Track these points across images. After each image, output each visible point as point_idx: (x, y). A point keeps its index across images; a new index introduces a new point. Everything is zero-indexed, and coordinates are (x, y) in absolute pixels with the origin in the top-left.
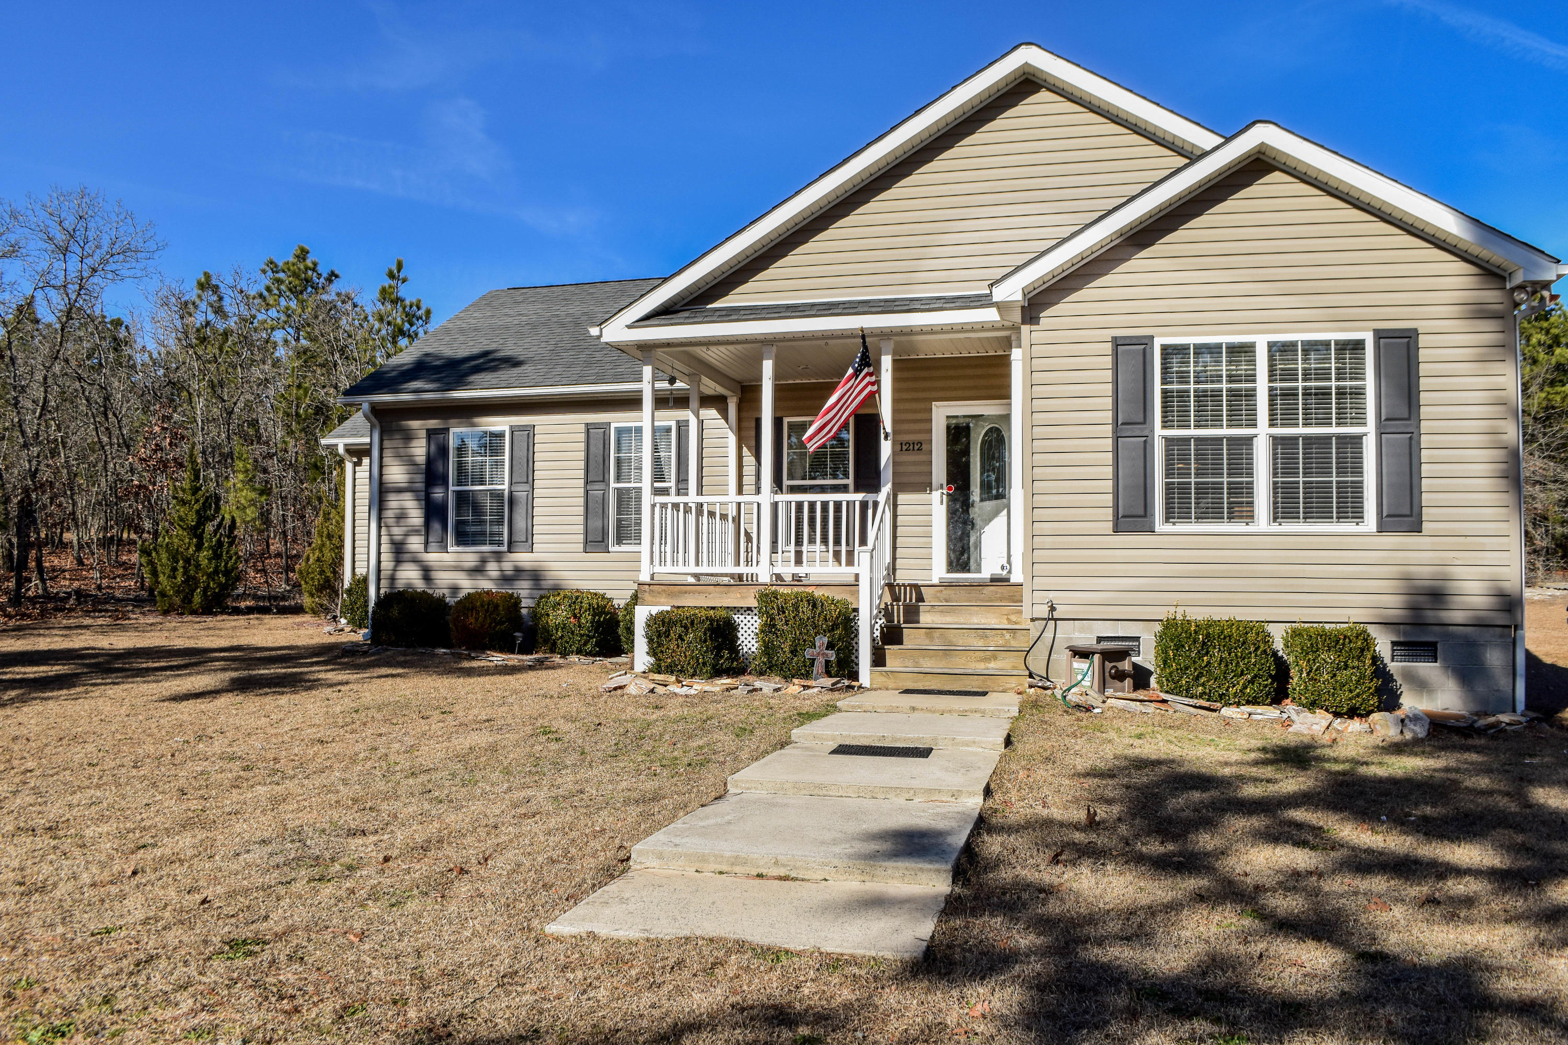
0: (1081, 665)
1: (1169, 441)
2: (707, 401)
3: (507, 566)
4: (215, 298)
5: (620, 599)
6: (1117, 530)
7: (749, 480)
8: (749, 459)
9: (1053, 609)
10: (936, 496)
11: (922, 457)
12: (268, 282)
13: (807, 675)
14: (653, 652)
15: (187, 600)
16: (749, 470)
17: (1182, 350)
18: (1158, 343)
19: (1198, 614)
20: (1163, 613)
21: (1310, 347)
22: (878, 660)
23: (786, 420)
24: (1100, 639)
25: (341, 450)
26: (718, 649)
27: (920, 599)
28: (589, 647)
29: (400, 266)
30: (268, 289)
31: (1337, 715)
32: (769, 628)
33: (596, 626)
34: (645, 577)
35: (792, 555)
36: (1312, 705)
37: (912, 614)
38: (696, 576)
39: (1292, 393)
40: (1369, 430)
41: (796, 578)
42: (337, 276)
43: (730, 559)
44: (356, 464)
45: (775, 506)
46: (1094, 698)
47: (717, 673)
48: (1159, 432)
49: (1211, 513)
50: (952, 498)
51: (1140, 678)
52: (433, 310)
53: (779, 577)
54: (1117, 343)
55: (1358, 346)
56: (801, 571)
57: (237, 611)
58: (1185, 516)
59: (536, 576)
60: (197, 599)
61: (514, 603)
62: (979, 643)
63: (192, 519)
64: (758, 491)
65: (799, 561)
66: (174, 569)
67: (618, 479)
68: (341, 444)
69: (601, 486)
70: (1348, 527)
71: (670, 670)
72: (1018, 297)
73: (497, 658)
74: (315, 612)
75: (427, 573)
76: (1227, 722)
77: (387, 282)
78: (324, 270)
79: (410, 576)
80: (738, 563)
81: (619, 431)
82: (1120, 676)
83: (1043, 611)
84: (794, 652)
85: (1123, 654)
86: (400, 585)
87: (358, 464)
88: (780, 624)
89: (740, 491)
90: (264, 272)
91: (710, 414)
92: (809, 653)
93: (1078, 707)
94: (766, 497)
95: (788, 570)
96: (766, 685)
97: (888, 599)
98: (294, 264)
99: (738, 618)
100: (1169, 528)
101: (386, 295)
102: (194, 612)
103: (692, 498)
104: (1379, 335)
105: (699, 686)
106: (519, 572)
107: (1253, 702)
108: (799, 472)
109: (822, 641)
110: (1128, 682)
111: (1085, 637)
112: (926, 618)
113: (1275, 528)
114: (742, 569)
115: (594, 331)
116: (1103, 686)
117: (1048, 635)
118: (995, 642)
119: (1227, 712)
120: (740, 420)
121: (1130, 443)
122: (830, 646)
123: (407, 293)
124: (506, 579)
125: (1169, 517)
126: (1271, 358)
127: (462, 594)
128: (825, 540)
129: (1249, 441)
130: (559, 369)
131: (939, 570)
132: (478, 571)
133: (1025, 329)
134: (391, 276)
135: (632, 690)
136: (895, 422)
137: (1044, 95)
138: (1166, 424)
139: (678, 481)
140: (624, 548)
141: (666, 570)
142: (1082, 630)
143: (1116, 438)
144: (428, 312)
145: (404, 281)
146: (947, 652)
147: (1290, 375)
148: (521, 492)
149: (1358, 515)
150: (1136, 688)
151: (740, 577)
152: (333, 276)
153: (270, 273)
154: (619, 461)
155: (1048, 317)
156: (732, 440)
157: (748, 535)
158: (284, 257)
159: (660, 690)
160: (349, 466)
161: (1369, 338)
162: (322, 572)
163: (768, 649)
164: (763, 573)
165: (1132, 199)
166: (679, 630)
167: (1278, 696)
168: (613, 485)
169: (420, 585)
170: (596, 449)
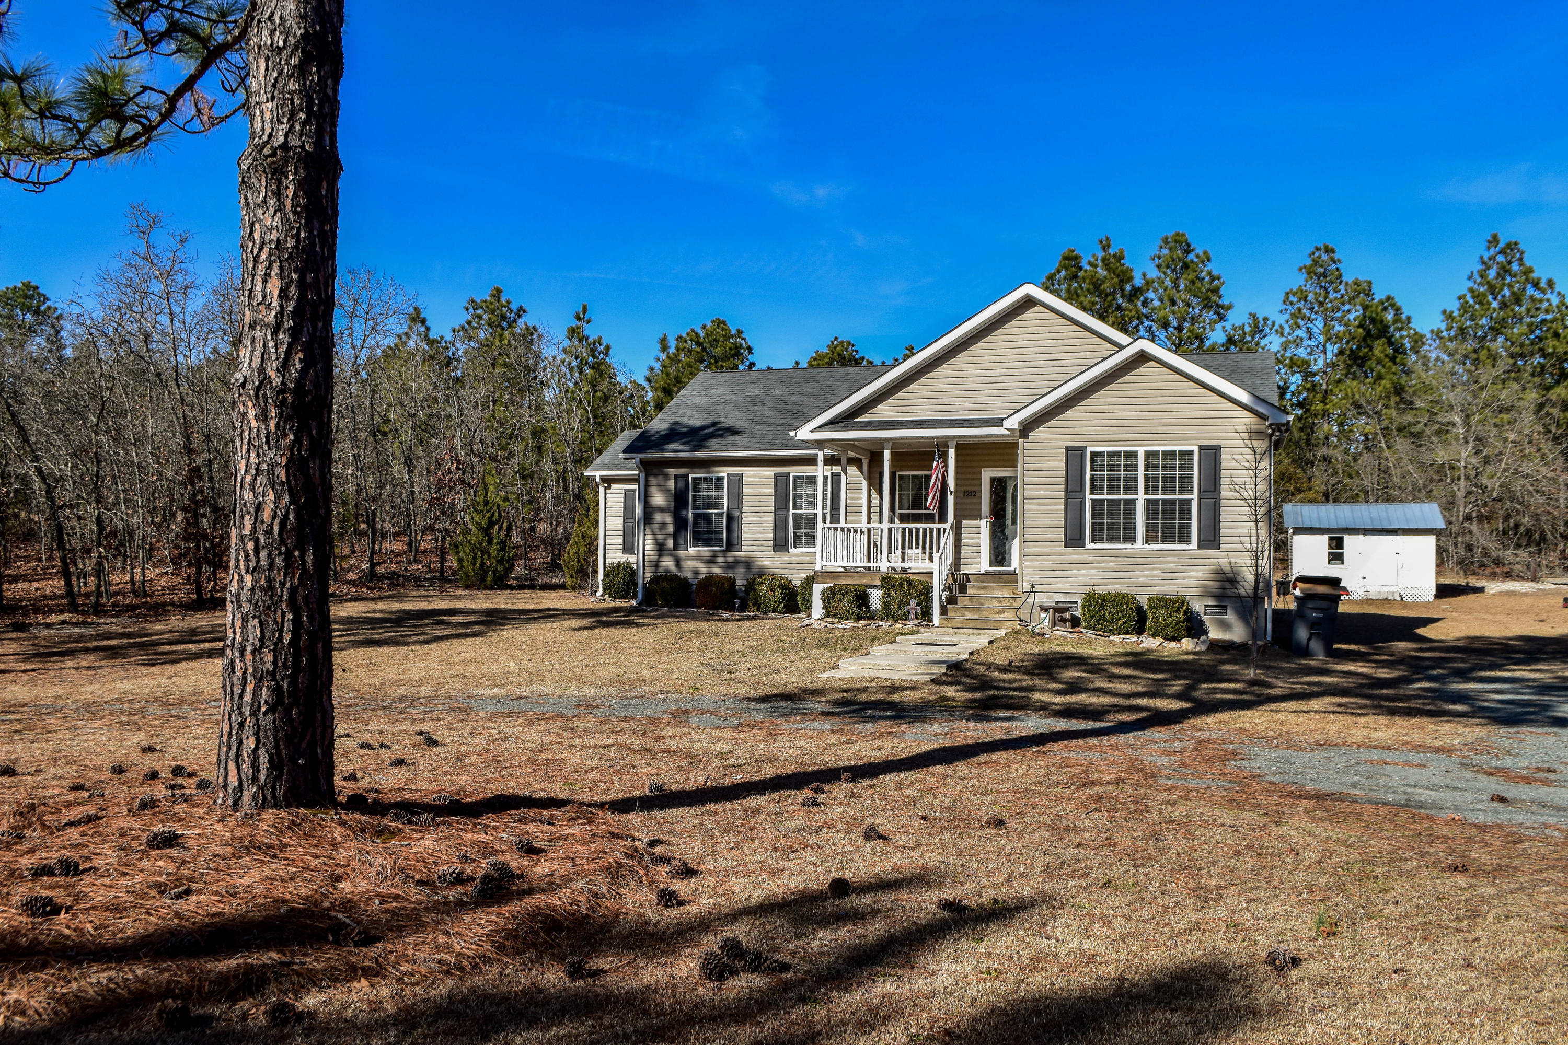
0: (1043, 615)
1: (1094, 501)
2: (851, 461)
3: (730, 559)
4: (423, 329)
5: (797, 583)
6: (1066, 546)
7: (875, 514)
8: (875, 495)
9: (1033, 586)
10: (983, 522)
11: (974, 500)
12: (469, 317)
13: (906, 619)
14: (825, 608)
15: (483, 579)
16: (875, 503)
17: (1100, 454)
18: (1089, 450)
19: (1100, 590)
20: (1086, 589)
21: (1166, 454)
22: (944, 612)
23: (898, 473)
24: (1057, 603)
25: (598, 479)
26: (860, 606)
27: (968, 581)
28: (779, 609)
29: (585, 310)
30: (469, 323)
31: (1166, 640)
32: (886, 596)
33: (784, 596)
34: (818, 568)
35: (900, 555)
36: (1154, 635)
37: (963, 589)
38: (845, 568)
39: (1156, 477)
40: (1195, 496)
41: (904, 570)
42: (524, 311)
43: (865, 559)
44: (606, 489)
45: (890, 530)
46: (1047, 631)
47: (859, 618)
48: (1089, 496)
49: (1113, 538)
50: (993, 525)
51: (1075, 622)
52: (612, 346)
53: (893, 569)
54: (1068, 449)
55: (1191, 453)
56: (906, 565)
57: (511, 588)
58: (1101, 540)
59: (748, 564)
60: (489, 578)
61: (732, 582)
62: (997, 605)
63: (484, 524)
64: (880, 522)
65: (903, 560)
66: (475, 558)
67: (794, 508)
68: (598, 475)
69: (784, 511)
70: (1183, 547)
71: (834, 616)
72: (1016, 426)
73: (727, 615)
74: (573, 589)
75: (678, 562)
76: (1111, 642)
77: (575, 323)
78: (515, 307)
79: (668, 562)
80: (869, 560)
81: (795, 478)
82: (1064, 621)
83: (1028, 587)
84: (899, 607)
85: (1066, 610)
86: (662, 571)
87: (609, 488)
88: (893, 593)
89: (869, 521)
90: (467, 309)
91: (852, 469)
92: (907, 608)
93: (1038, 634)
94: (886, 525)
95: (898, 565)
96: (885, 625)
97: (951, 581)
98: (491, 303)
99: (870, 591)
100: (1092, 546)
101: (573, 333)
102: (486, 588)
103: (843, 524)
104: (1201, 448)
105: (850, 624)
106: (737, 562)
107: (1127, 633)
108: (906, 506)
109: (914, 602)
110: (1068, 624)
111: (1050, 601)
112: (970, 592)
113: (1146, 546)
114: (871, 564)
115: (792, 433)
116: (1054, 625)
117: (1031, 600)
118: (1005, 604)
119: (1112, 638)
120: (870, 472)
121: (1074, 501)
122: (918, 604)
123: (591, 332)
124: (729, 566)
125: (1093, 540)
126: (1146, 459)
127: (701, 577)
128: (924, 548)
129: (1135, 501)
130: (758, 438)
131: (984, 566)
132: (712, 561)
133: (1021, 441)
134: (578, 318)
135: (816, 626)
136: (956, 485)
137: (1038, 308)
138: (1092, 492)
139: (832, 509)
140: (798, 550)
141: (830, 565)
142: (1048, 597)
143: (1066, 500)
144: (608, 348)
145: (588, 322)
146: (979, 609)
147: (1156, 468)
148: (736, 512)
149: (1188, 540)
150: (1073, 627)
151: (869, 568)
152: (521, 311)
153: (471, 310)
154: (795, 496)
155: (1032, 435)
156: (865, 484)
157: (876, 545)
158: (483, 295)
159: (830, 626)
160: (602, 490)
161: (1195, 449)
162: (579, 561)
163: (886, 606)
164: (884, 566)
165: (1067, 381)
166: (839, 596)
167: (1140, 631)
168: (791, 511)
169: (674, 570)
170: (781, 490)
